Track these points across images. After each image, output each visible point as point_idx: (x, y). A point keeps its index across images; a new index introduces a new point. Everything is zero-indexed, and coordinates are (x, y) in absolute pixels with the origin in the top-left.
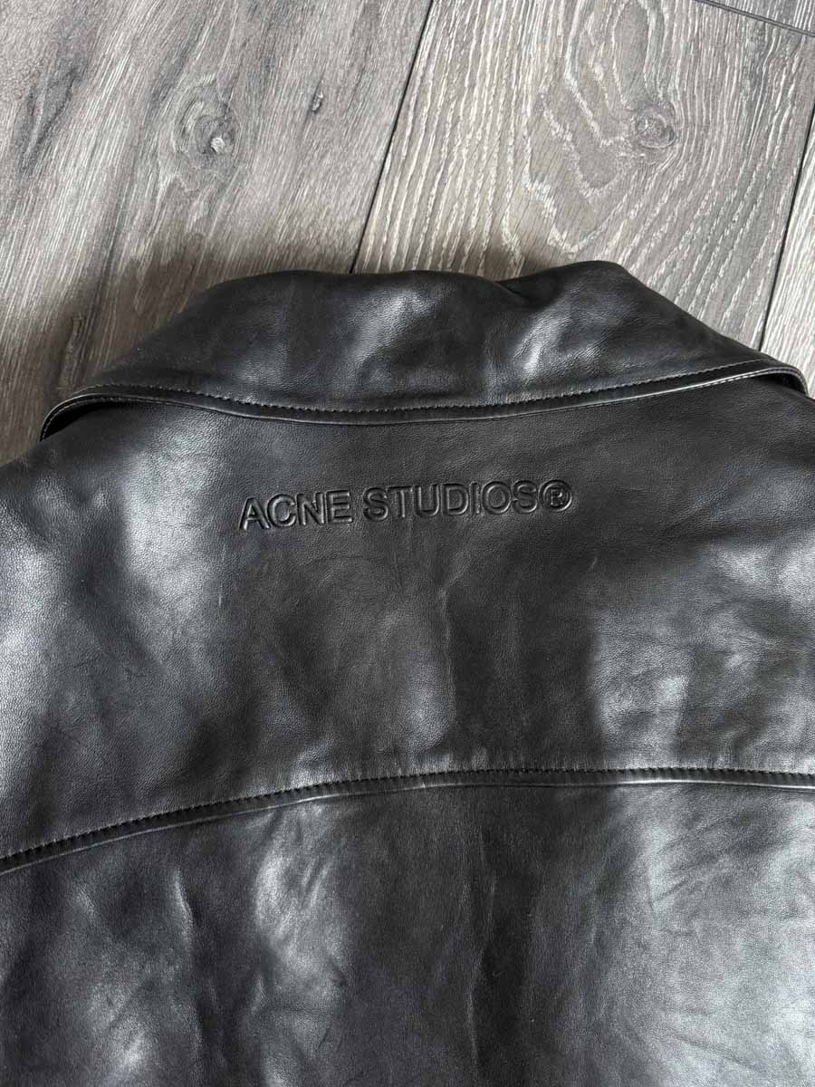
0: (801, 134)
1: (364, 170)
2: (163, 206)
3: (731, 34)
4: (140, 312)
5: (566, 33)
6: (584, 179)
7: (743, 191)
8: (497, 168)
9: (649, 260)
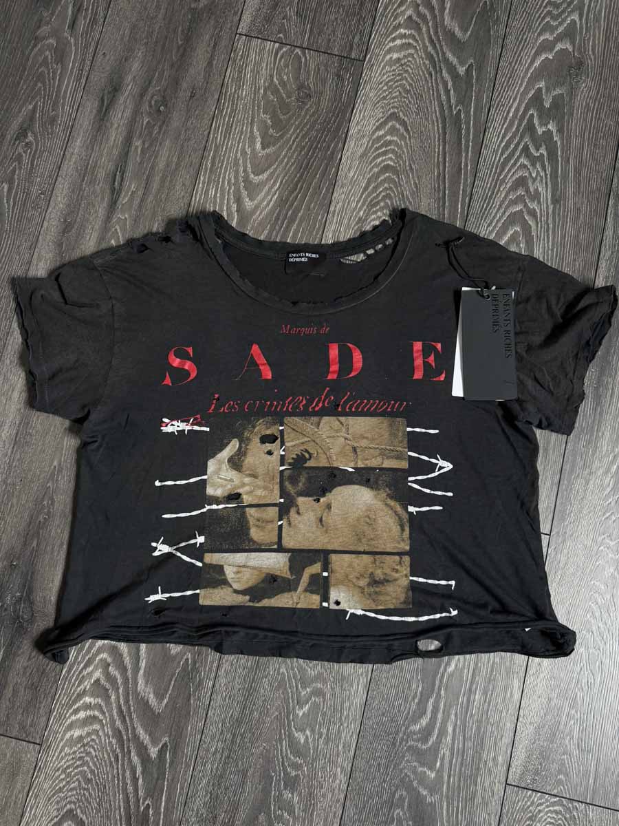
0: (354, 93)
1: (209, 114)
2: (145, 129)
3: (330, 62)
4: (139, 161)
5: (274, 66)
6: (281, 113)
7: (334, 113)
8: (252, 111)
9: (302, 137)
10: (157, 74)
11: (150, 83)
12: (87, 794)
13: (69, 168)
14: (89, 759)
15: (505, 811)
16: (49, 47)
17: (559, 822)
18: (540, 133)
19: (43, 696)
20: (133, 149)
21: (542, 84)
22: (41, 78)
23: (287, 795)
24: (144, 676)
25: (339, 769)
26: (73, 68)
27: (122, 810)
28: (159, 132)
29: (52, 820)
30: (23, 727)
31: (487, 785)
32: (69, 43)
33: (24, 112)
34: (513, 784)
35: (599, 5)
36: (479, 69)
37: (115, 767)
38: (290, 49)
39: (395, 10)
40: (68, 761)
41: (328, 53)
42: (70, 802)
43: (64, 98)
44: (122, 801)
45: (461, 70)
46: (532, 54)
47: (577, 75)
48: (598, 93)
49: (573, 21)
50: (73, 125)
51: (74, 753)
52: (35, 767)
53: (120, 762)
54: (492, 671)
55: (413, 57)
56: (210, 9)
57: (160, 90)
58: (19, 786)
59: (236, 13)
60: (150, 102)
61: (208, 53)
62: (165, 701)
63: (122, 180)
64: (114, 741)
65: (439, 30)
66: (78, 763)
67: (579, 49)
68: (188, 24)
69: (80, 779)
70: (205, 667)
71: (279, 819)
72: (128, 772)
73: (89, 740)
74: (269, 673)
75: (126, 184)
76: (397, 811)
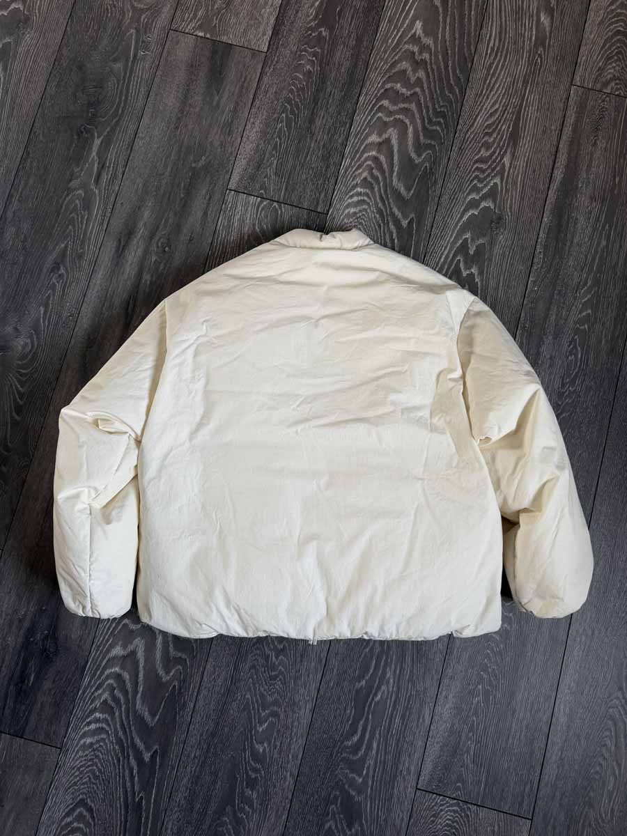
10: (163, 221)
11: (158, 227)
12: (95, 788)
13: (93, 295)
14: (97, 761)
15: (415, 809)
16: (79, 197)
17: (457, 819)
18: (464, 275)
19: (63, 711)
20: (143, 281)
21: (468, 235)
22: (71, 221)
23: (248, 792)
24: (141, 697)
25: (289, 773)
26: (96, 215)
27: (122, 800)
28: (164, 268)
29: (68, 806)
30: (47, 735)
31: (401, 789)
32: (95, 193)
33: (58, 249)
34: (422, 788)
35: (516, 172)
36: (419, 223)
37: (117, 767)
38: (269, 203)
39: (354, 172)
40: (81, 762)
41: (300, 208)
42: (82, 794)
43: (90, 239)
44: (121, 793)
45: (405, 223)
46: (462, 209)
47: (496, 229)
48: (513, 243)
49: (496, 184)
50: (96, 261)
51: (86, 755)
52: (56, 766)
53: (121, 763)
54: (409, 702)
55: (366, 212)
56: (207, 168)
57: (165, 234)
58: (43, 781)
59: (227, 172)
60: (157, 244)
61: (203, 203)
62: (157, 717)
63: (134, 306)
64: (117, 747)
65: (388, 189)
66: (89, 763)
67: (500, 207)
68: (189, 180)
69: (91, 776)
70: (189, 692)
71: (242, 810)
72: (127, 772)
73: (98, 746)
74: (237, 697)
75: (138, 310)
76: (333, 806)
